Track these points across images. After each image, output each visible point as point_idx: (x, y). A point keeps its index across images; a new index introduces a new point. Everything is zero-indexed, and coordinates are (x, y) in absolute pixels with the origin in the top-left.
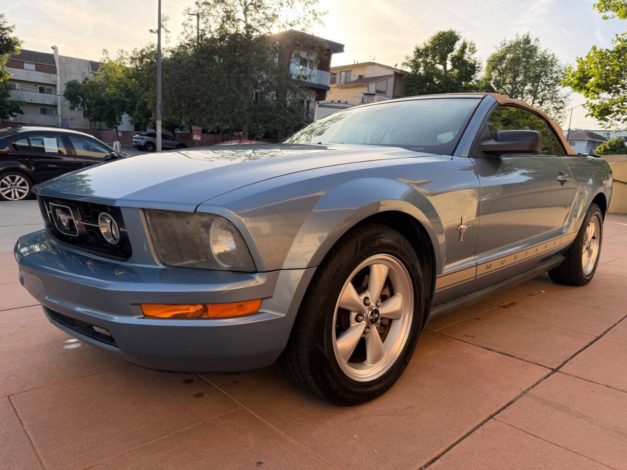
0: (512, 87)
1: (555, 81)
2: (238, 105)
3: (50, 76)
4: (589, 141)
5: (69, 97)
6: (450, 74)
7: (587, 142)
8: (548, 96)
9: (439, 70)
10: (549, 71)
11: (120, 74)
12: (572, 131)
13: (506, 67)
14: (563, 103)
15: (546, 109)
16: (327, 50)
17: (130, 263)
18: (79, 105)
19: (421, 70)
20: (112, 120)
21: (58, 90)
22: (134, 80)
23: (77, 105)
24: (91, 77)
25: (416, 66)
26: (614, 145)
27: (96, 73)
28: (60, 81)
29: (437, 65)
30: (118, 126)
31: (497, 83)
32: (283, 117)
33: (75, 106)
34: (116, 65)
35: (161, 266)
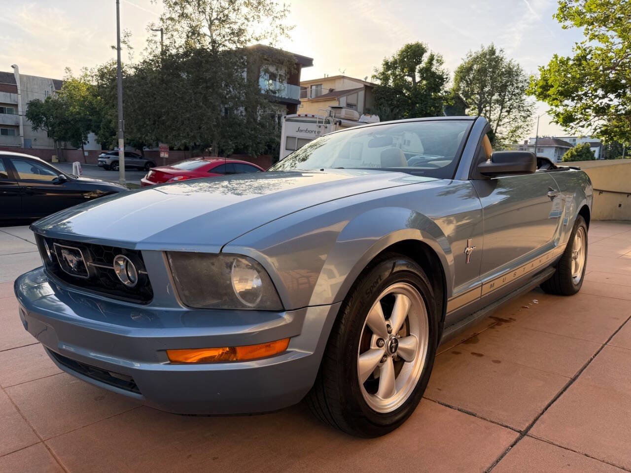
0: (481, 97)
1: (521, 90)
2: (205, 121)
3: (10, 96)
4: (556, 147)
5: (31, 116)
6: (419, 86)
7: (554, 149)
8: (515, 105)
9: (409, 82)
10: (515, 81)
11: (84, 92)
12: (540, 138)
13: (474, 78)
14: (530, 112)
15: (514, 118)
16: (296, 64)
17: (151, 306)
18: (43, 125)
19: (391, 83)
20: (78, 140)
21: (19, 110)
22: (99, 98)
23: (40, 125)
24: (55, 97)
25: (386, 78)
26: (581, 151)
27: (59, 91)
28: (22, 101)
29: (406, 77)
30: (84, 146)
31: (466, 94)
32: (253, 132)
33: (38, 126)
34: (80, 83)
35: (185, 309)
